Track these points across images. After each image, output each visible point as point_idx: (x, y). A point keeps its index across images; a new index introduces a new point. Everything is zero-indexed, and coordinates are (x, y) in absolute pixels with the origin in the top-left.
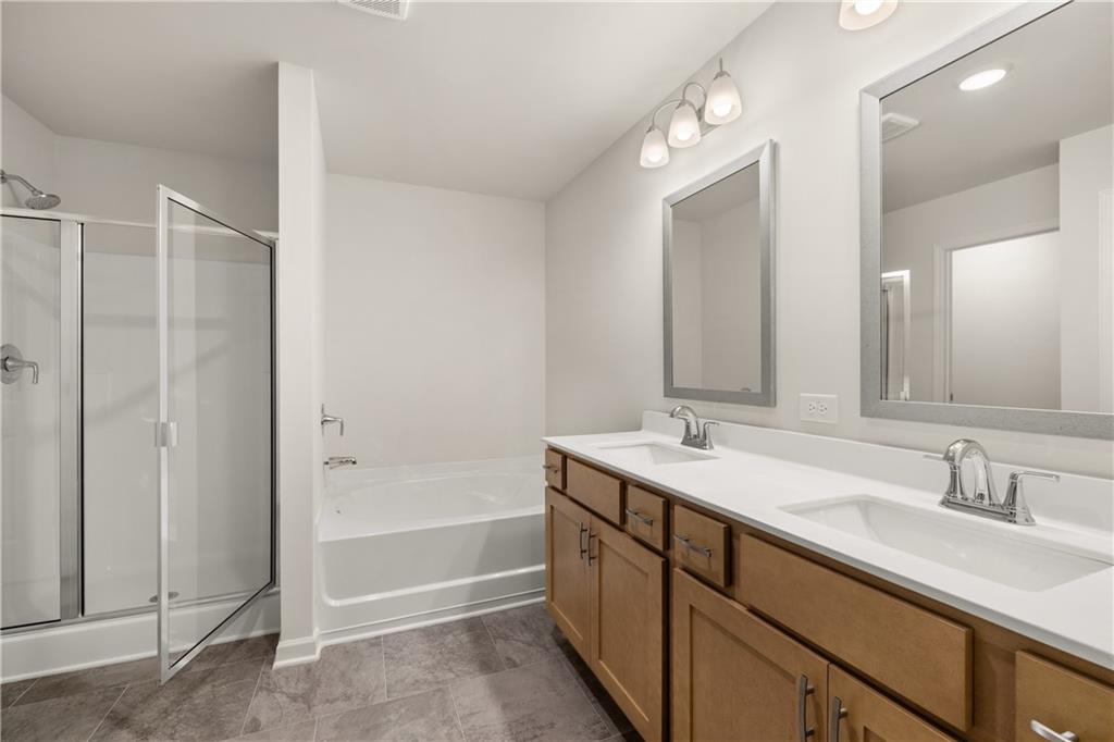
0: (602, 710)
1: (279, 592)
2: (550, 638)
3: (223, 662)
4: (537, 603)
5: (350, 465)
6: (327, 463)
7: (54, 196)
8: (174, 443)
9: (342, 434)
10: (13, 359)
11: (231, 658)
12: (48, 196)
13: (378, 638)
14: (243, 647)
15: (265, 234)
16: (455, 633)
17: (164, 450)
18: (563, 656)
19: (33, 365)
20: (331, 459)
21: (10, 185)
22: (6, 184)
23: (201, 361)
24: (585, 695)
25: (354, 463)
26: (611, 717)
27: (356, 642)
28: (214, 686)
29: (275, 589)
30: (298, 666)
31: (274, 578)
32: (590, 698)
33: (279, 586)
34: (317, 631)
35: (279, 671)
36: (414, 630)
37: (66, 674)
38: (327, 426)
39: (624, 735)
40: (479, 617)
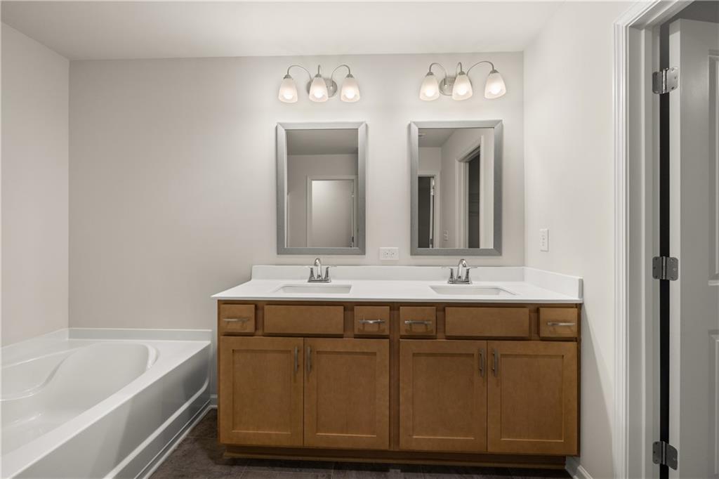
0: (311, 470)
2: (219, 466)
4: (169, 457)
18: (246, 467)
24: (292, 473)
26: (319, 468)
32: (296, 471)
39: (335, 469)
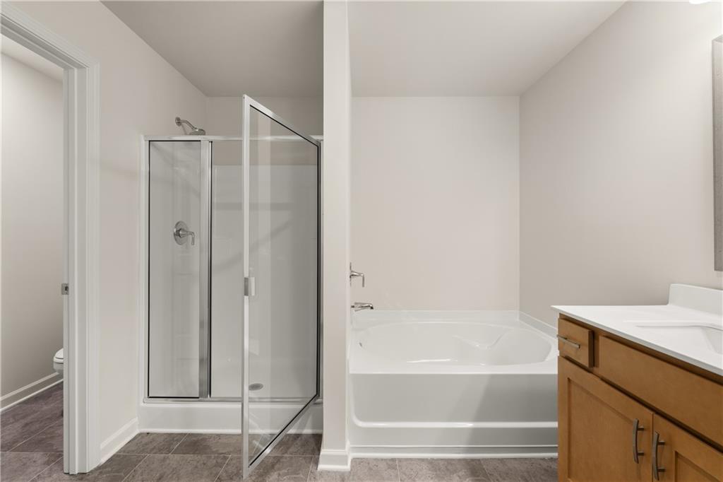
1: (322, 403)
3: (286, 452)
5: (369, 309)
6: (353, 307)
7: (202, 130)
8: (253, 294)
9: (363, 286)
10: (183, 230)
11: (291, 450)
12: (200, 130)
13: (393, 460)
14: (298, 442)
15: (315, 137)
16: (460, 474)
17: (246, 297)
19: (192, 233)
20: (356, 303)
21: (183, 127)
22: (181, 127)
23: (274, 234)
25: (372, 308)
27: (376, 459)
28: (279, 475)
29: (319, 400)
30: (336, 472)
31: (318, 393)
33: (322, 398)
34: (348, 444)
35: (322, 473)
36: (422, 460)
37: (201, 435)
38: (353, 279)
40: (479, 460)
